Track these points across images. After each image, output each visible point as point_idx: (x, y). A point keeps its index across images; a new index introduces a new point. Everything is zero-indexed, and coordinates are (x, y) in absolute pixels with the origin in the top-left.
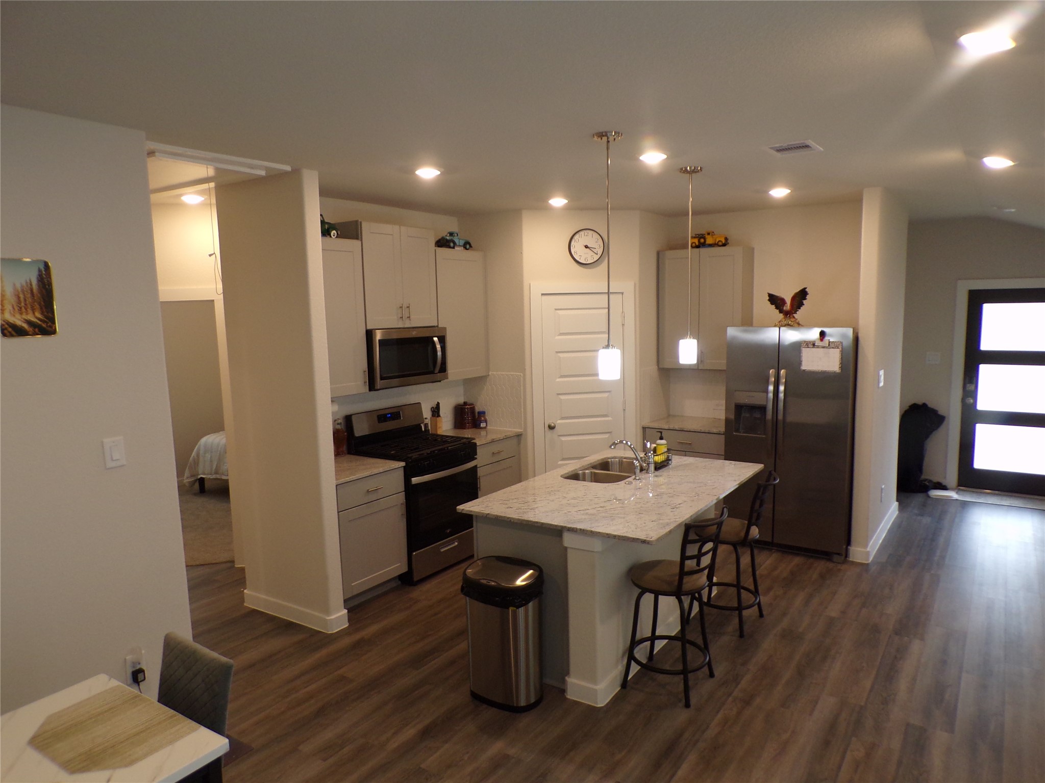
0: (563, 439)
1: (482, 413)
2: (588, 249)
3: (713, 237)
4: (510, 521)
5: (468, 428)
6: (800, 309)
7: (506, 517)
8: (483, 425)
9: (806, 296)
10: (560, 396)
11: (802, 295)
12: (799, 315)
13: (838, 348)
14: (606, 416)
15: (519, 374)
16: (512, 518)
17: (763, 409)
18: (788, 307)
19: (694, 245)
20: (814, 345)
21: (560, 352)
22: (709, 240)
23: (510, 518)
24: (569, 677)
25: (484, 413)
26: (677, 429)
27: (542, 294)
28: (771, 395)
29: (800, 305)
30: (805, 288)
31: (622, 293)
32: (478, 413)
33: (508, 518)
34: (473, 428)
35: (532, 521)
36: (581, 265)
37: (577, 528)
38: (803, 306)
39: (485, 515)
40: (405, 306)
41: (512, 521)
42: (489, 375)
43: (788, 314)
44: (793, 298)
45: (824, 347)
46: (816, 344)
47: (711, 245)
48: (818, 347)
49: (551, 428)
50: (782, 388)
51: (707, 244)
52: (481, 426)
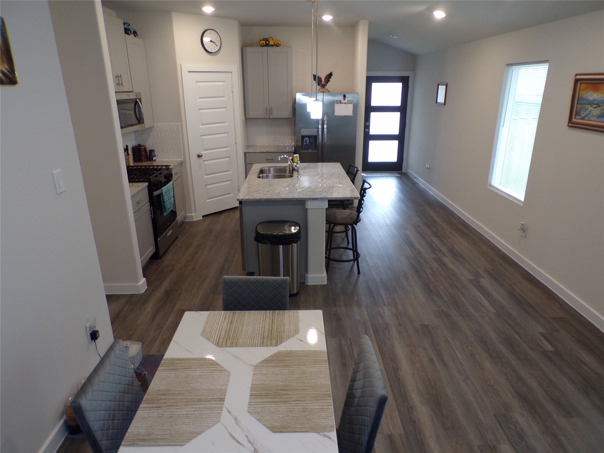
0: (206, 163)
1: (152, 151)
2: (212, 43)
3: (273, 41)
4: (276, 200)
5: (145, 161)
6: (328, 83)
7: (273, 199)
8: (154, 158)
9: (331, 76)
10: (202, 137)
11: (330, 75)
12: (328, 86)
13: (352, 103)
14: (227, 147)
15: (177, 124)
16: (277, 199)
17: (316, 137)
18: (323, 82)
19: (263, 44)
20: (341, 102)
21: (201, 109)
22: (271, 43)
23: (275, 199)
24: (307, 275)
25: (153, 151)
26: (265, 152)
27: (188, 72)
28: (320, 130)
29: (329, 81)
30: (332, 72)
31: (231, 72)
32: (150, 151)
33: (274, 199)
34: (148, 161)
35: (290, 198)
36: (208, 53)
37: (318, 198)
38: (329, 82)
39: (259, 200)
40: (119, 75)
41: (277, 200)
42: (154, 125)
43: (323, 86)
44: (326, 78)
45: (345, 103)
46: (342, 102)
47: (272, 46)
48: (342, 103)
49: (199, 156)
50: (325, 126)
51: (270, 45)
52: (154, 159)
